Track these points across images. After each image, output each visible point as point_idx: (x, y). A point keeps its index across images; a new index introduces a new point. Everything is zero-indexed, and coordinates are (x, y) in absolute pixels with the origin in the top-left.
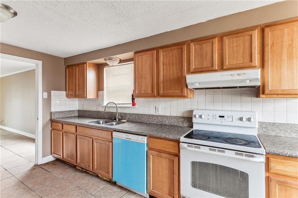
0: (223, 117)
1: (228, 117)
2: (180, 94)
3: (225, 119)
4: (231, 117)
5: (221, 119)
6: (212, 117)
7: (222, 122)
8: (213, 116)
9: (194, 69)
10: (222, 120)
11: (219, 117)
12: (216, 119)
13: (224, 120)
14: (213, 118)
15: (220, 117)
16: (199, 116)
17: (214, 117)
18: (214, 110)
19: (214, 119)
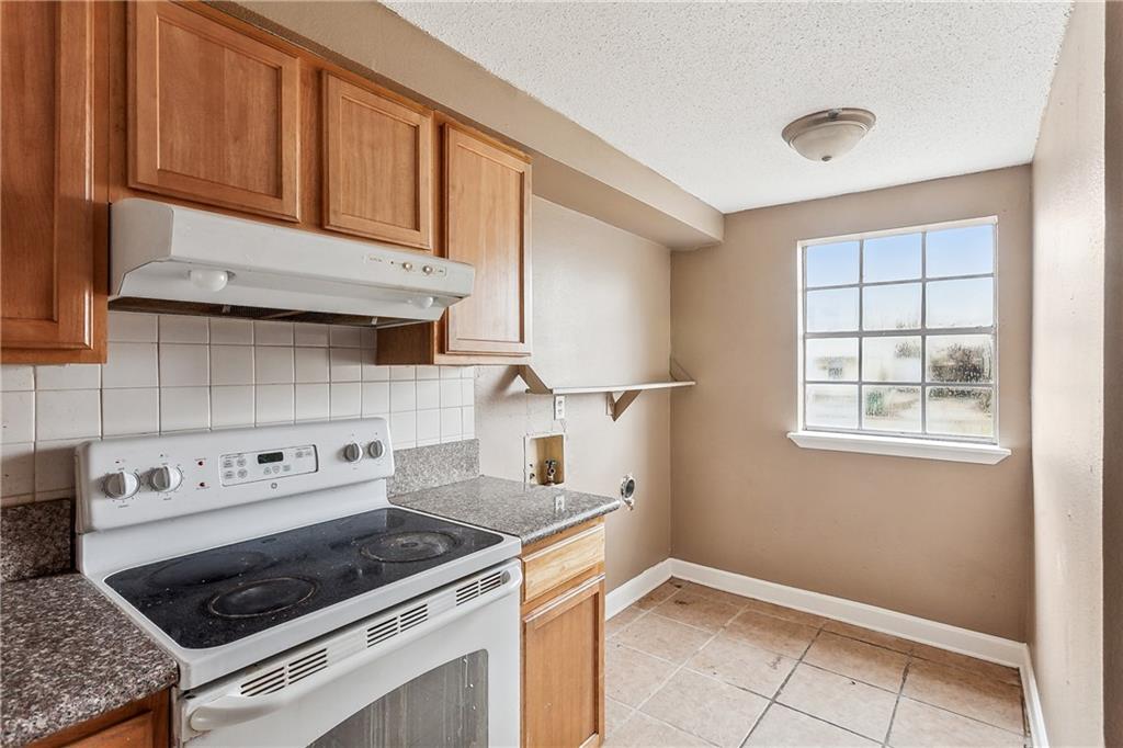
0: (277, 457)
1: (299, 455)
2: (29, 331)
3: (287, 468)
4: (309, 454)
5: (267, 471)
6: (221, 471)
7: (274, 486)
8: (228, 465)
9: (160, 170)
10: (273, 475)
11: (260, 462)
12: (242, 474)
13: (281, 473)
14: (229, 475)
15: (263, 459)
16: (139, 478)
17: (236, 469)
18: (212, 431)
19: (237, 479)
